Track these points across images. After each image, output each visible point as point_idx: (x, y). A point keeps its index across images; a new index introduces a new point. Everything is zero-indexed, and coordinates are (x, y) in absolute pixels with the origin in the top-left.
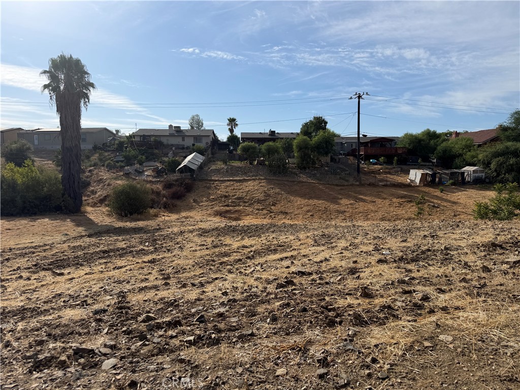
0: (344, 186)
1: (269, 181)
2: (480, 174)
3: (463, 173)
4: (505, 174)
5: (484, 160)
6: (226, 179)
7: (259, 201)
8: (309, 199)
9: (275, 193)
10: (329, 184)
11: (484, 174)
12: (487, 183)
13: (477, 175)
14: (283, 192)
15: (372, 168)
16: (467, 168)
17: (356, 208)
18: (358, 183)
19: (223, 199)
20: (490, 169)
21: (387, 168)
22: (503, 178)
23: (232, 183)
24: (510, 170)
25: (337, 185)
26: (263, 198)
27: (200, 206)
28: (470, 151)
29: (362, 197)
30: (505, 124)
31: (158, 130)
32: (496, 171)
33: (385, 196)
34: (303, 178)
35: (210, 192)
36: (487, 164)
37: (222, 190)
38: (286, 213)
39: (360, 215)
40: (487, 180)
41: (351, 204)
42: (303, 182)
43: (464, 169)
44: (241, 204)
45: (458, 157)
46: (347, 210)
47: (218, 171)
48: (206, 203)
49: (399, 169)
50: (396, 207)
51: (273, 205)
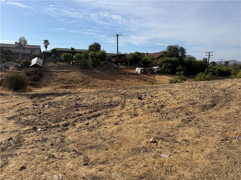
0: (114, 74)
1: (82, 72)
2: (159, 70)
3: (154, 69)
4: (167, 70)
5: (160, 64)
6: (59, 71)
7: (81, 81)
8: (103, 80)
9: (87, 78)
10: (108, 74)
11: (160, 69)
12: (161, 73)
13: (158, 70)
14: (90, 77)
15: (120, 67)
16: (154, 67)
17: (124, 83)
18: (119, 73)
19: (62, 81)
20: (162, 68)
21: (126, 67)
22: (166, 71)
23: (63, 73)
24: (169, 68)
25: (111, 74)
26: (82, 80)
27: (50, 84)
28: (154, 61)
29: (123, 78)
30: (165, 50)
31: (7, 44)
32: (164, 68)
33: (132, 78)
34: (96, 71)
35: (54, 77)
36: (161, 66)
37: (60, 76)
38: (96, 86)
39: (126, 86)
40: (161, 72)
41: (121, 81)
42: (97, 73)
43: (153, 67)
44: (72, 83)
45: (150, 63)
46: (121, 84)
47: (53, 67)
48: (54, 83)
49: (130, 68)
50: (137, 82)
51: (88, 83)
